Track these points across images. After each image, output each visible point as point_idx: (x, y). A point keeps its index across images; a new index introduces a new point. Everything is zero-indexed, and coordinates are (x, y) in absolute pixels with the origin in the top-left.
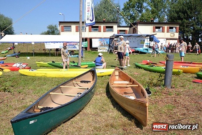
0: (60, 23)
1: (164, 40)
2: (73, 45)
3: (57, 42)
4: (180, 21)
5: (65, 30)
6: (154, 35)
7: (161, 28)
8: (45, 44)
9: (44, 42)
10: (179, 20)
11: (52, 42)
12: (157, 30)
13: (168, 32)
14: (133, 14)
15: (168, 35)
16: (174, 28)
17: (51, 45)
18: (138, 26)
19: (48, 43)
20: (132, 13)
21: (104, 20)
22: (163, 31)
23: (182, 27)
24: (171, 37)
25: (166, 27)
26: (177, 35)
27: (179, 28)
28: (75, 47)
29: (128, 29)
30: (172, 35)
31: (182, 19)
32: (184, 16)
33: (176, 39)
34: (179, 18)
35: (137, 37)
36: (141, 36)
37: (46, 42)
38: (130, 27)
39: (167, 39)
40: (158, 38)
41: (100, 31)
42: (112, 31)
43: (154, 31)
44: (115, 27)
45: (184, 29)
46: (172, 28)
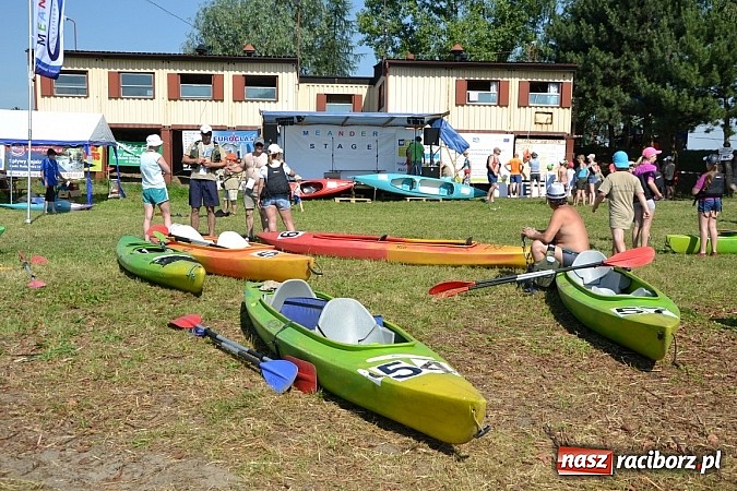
1: (507, 140)
4: (577, 59)
5: (59, 90)
7: (493, 88)
12: (474, 95)
13: (523, 104)
15: (525, 119)
16: (553, 90)
18: (390, 79)
20: (408, 20)
21: (250, 48)
22: (502, 102)
23: (582, 84)
24: (538, 129)
25: (514, 83)
26: (563, 121)
27: (574, 86)
30: (543, 118)
32: (597, 34)
33: (562, 138)
34: (581, 47)
35: (382, 125)
38: (371, 82)
39: (519, 136)
40: (479, 132)
41: (218, 97)
42: (274, 97)
43: (461, 101)
44: (287, 79)
45: (593, 91)
46: (543, 87)
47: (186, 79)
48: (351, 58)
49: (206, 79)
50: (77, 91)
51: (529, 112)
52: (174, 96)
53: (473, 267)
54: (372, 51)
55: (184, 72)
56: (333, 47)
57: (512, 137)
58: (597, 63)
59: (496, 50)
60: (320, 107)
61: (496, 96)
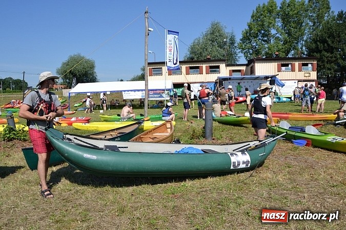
0: (149, 64)
1: (295, 82)
2: (159, 93)
3: (138, 90)
4: (318, 55)
5: (154, 74)
6: (277, 76)
7: (290, 66)
8: (123, 92)
9: (121, 91)
10: (317, 53)
11: (131, 91)
12: (283, 68)
13: (300, 70)
14: (257, 47)
15: (301, 75)
16: (310, 65)
17: (130, 94)
18: (256, 64)
19: (127, 92)
20: (254, 44)
21: (209, 57)
22: (293, 70)
23: (320, 63)
24: (306, 78)
25: (297, 64)
26: (314, 76)
27: (317, 64)
28: (161, 96)
29: (244, 68)
30: (307, 75)
31: (320, 52)
32: (324, 47)
33: (313, 81)
34: (319, 51)
35: (254, 79)
36: (258, 78)
37: (125, 91)
38: (247, 65)
39: (299, 81)
40: (286, 80)
41: (201, 73)
42: (219, 72)
43: (279, 70)
44: (222, 66)
45: (324, 65)
46: (307, 65)
47: (191, 68)
48: (237, 58)
49: (198, 67)
50: (159, 74)
51: (302, 73)
52: (187, 73)
53: (315, 120)
54: (243, 55)
55: (191, 66)
56: (231, 54)
57: (297, 81)
58: (325, 56)
59: (284, 52)
60: (230, 74)
61: (291, 69)
